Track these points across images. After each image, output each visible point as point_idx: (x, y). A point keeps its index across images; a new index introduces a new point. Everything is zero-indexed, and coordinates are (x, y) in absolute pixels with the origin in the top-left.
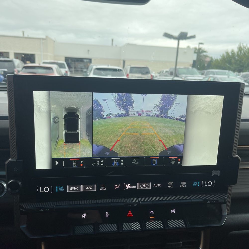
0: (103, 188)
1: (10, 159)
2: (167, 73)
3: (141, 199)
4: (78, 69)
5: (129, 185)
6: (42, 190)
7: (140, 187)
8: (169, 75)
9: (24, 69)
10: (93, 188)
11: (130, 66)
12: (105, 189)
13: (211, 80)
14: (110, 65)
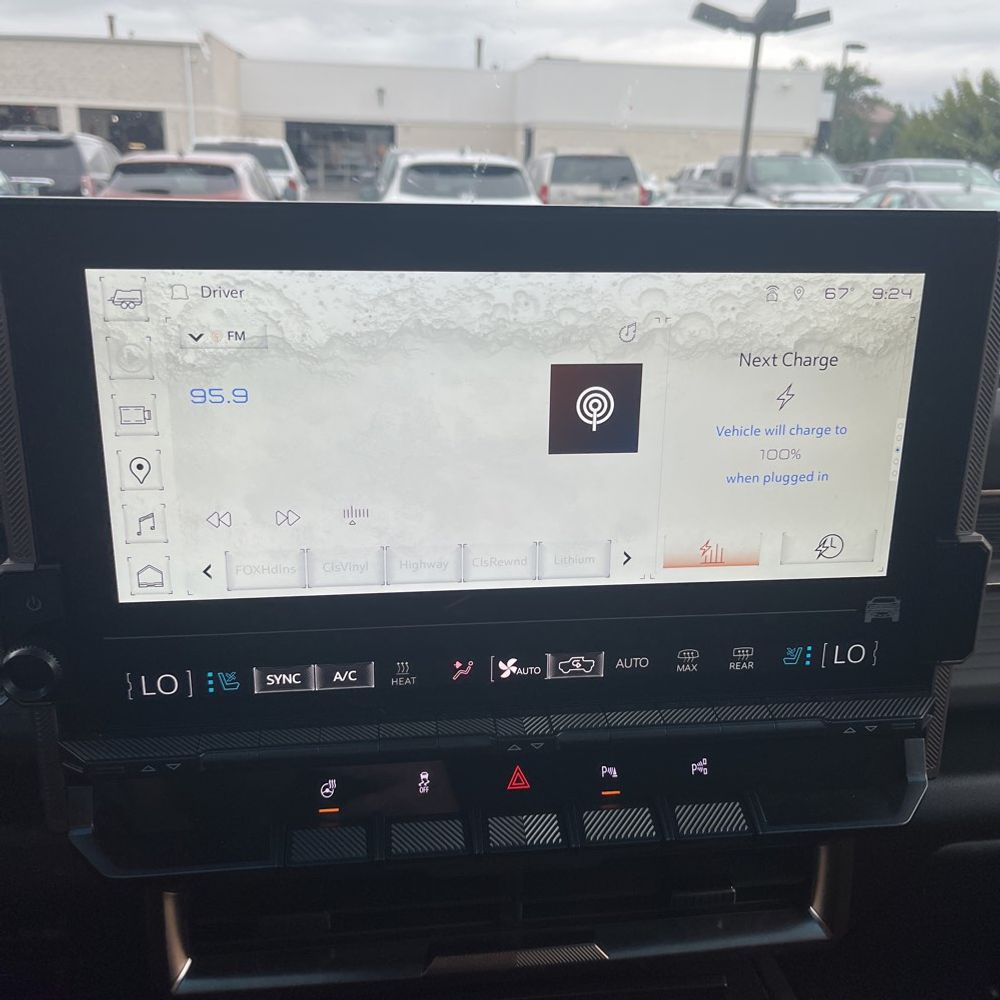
0: (404, 677)
1: (8, 562)
2: (707, 180)
3: (562, 722)
4: (340, 172)
5: (513, 661)
6: (151, 687)
7: (557, 672)
8: (714, 187)
9: (120, 177)
10: (362, 677)
11: (553, 150)
12: (411, 680)
13: (894, 203)
14: (468, 150)
